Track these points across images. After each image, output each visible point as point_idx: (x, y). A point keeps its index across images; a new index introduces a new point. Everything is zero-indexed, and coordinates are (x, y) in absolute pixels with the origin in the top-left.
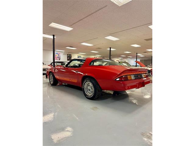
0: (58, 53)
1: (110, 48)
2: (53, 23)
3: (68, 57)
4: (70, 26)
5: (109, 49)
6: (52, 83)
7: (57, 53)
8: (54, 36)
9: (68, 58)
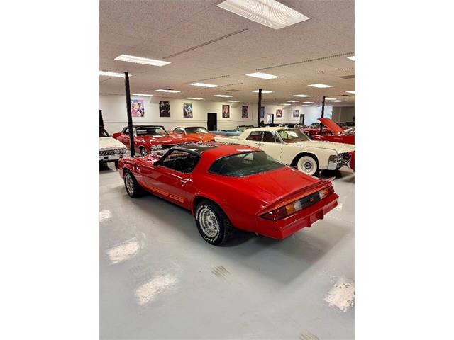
0: (137, 101)
1: (260, 90)
2: (123, 55)
3: (161, 109)
4: (164, 59)
5: (258, 91)
6: (131, 191)
7: (135, 101)
8: (127, 74)
9: (162, 111)
